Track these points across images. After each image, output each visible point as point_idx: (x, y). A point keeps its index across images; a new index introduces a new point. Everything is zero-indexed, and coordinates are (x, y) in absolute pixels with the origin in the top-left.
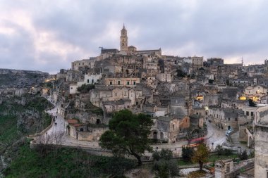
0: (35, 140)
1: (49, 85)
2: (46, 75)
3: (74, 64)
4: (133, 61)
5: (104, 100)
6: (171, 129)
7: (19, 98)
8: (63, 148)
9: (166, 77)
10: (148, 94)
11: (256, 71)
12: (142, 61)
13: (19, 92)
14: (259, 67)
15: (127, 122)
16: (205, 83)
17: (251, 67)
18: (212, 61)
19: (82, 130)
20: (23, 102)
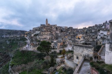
0: (21, 49)
1: (27, 34)
2: (26, 31)
3: (33, 28)
4: (49, 28)
5: (40, 38)
6: (58, 45)
7: (18, 38)
8: (29, 51)
9: (58, 32)
10: (52, 36)
11: (81, 30)
12: (51, 28)
13: (18, 36)
14: (82, 29)
15: (44, 44)
16: (68, 33)
17: (80, 29)
18: (70, 28)
19: (34, 46)
20: (19, 39)
